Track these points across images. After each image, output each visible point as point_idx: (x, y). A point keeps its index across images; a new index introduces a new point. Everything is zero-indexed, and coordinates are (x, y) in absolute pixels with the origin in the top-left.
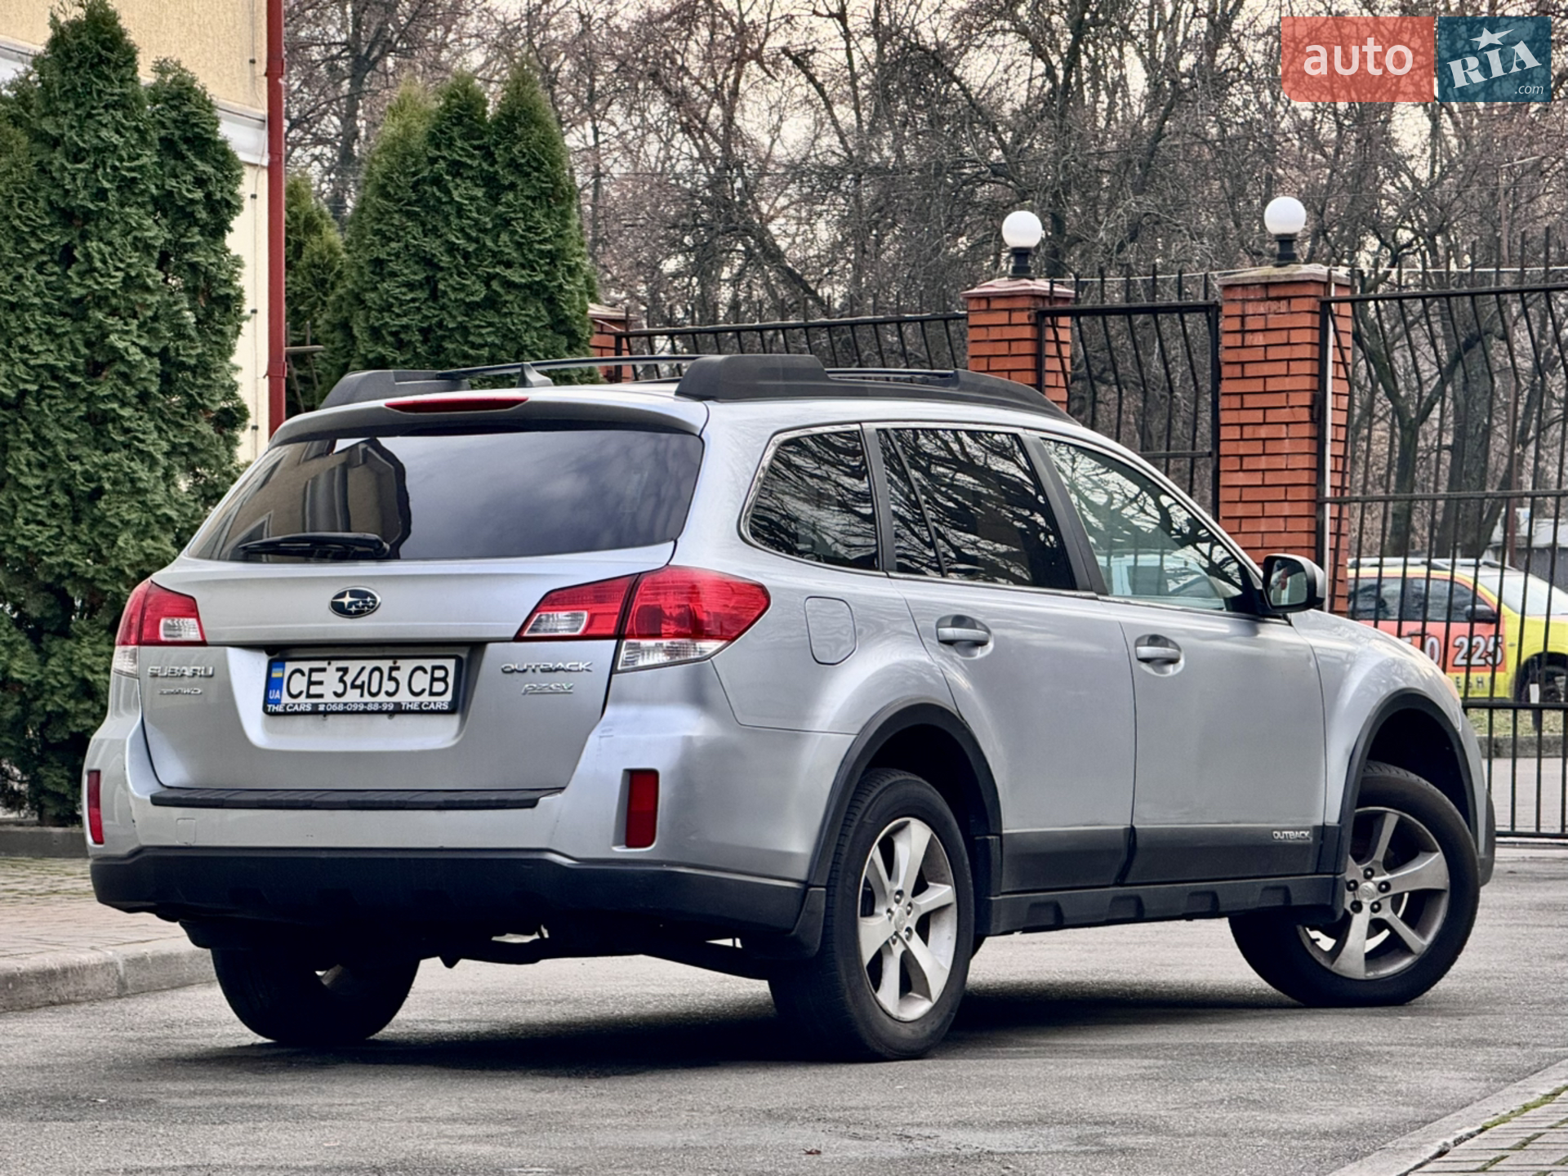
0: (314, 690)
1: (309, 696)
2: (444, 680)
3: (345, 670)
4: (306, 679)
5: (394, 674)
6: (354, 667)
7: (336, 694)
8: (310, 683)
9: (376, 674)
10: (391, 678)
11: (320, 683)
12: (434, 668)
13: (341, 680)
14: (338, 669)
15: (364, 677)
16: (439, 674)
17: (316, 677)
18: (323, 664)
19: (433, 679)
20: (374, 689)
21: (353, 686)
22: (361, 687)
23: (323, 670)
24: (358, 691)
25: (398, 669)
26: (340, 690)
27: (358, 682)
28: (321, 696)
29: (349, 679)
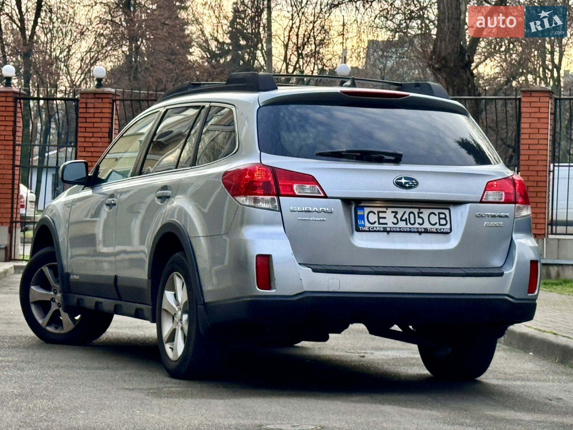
0: (382, 221)
1: (379, 223)
2: (445, 219)
3: (396, 213)
4: (377, 215)
5: (421, 215)
6: (400, 212)
7: (393, 223)
8: (379, 218)
9: (412, 215)
10: (419, 217)
11: (385, 218)
12: (439, 213)
13: (395, 217)
14: (393, 212)
15: (406, 216)
16: (442, 216)
17: (381, 215)
18: (384, 210)
19: (440, 219)
20: (412, 222)
21: (401, 220)
22: (406, 220)
23: (385, 212)
24: (405, 222)
25: (422, 213)
26: (395, 221)
27: (404, 218)
28: (386, 224)
29: (399, 216)
